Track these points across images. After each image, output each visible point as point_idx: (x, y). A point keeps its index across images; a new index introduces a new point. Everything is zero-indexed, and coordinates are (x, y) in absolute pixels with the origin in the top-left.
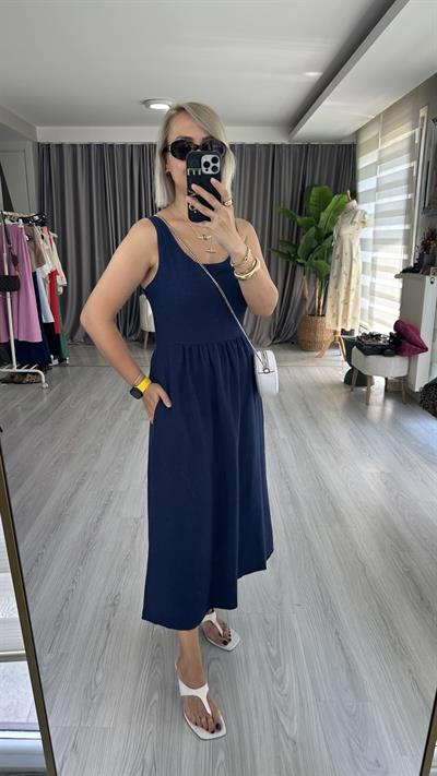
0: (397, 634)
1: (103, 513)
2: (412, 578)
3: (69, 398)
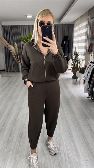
0: (86, 140)
1: (19, 113)
2: (89, 126)
3: (11, 84)
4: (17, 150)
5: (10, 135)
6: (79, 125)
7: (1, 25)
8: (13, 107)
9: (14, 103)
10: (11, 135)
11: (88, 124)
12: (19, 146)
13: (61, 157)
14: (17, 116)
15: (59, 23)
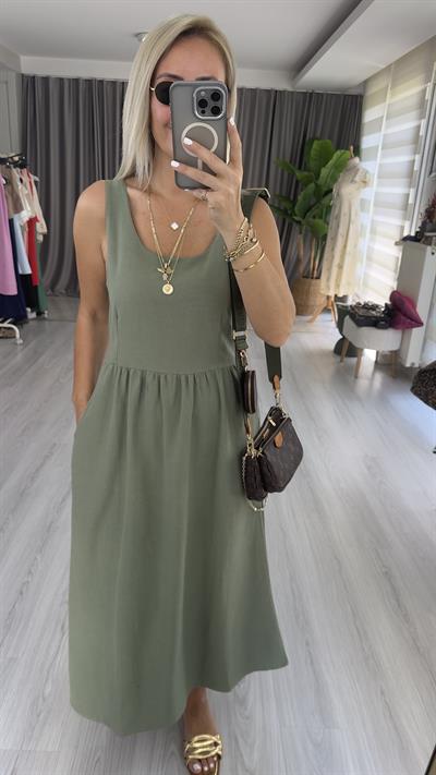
0: (370, 648)
2: (390, 580)
3: (44, 357)
4: (47, 665)
5: (21, 593)
6: (340, 571)
7: (18, 74)
8: (42, 465)
9: (52, 448)
10: (24, 590)
11: (383, 570)
12: (59, 648)
13: (247, 713)
14: (59, 509)
15: (293, 86)
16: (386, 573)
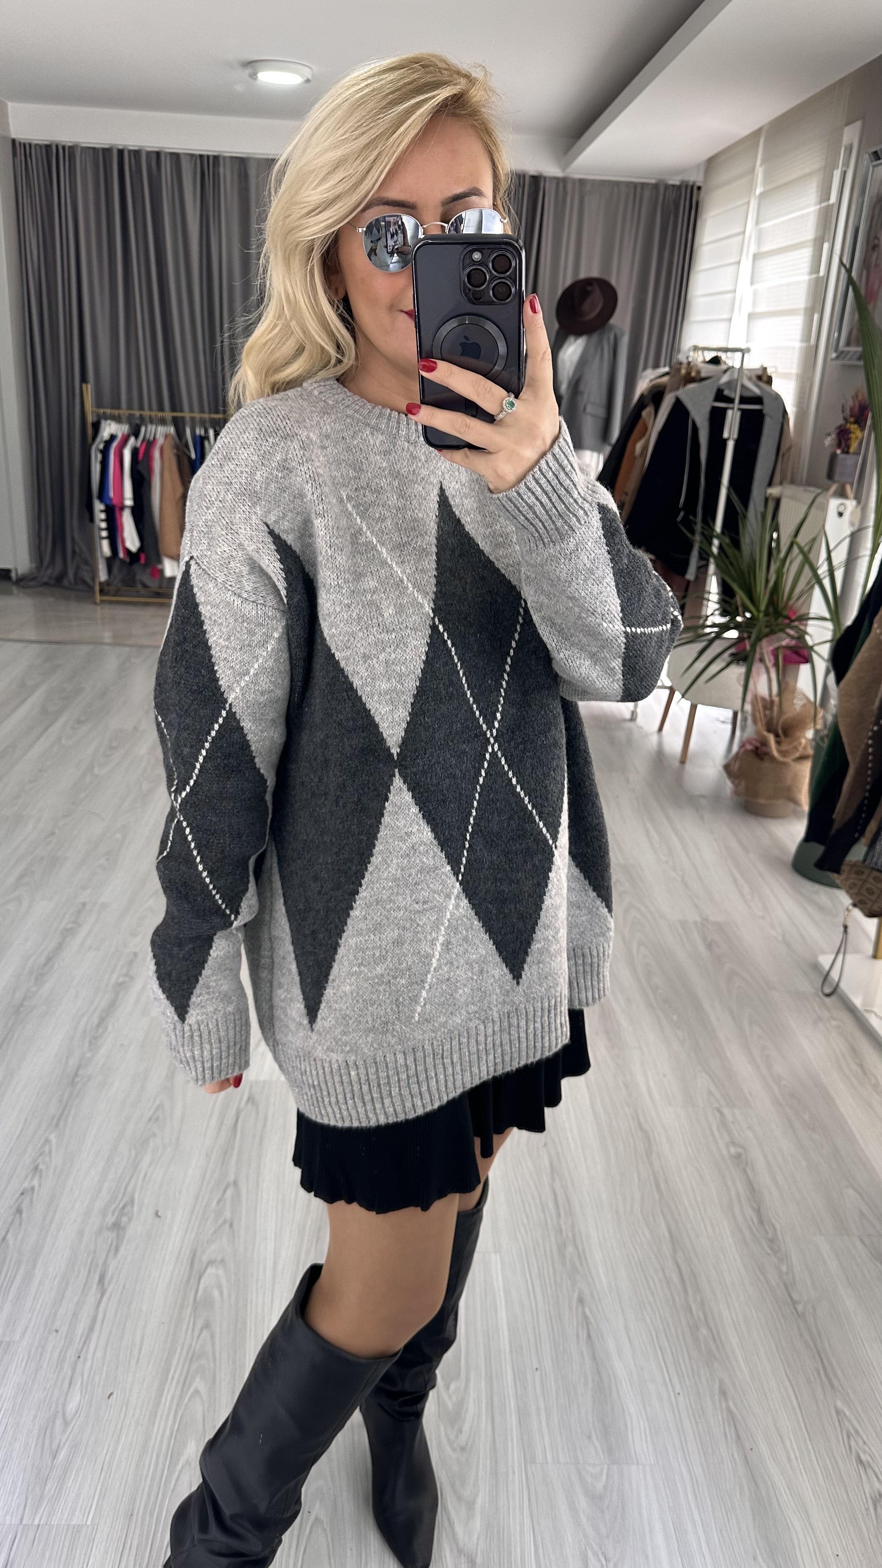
0: (702, 1304)
1: (112, 1006)
2: (744, 1170)
4: (71, 1354)
5: (19, 1211)
6: (649, 1153)
9: (79, 913)
10: (24, 1207)
11: (733, 1150)
12: (94, 1319)
13: (463, 1439)
14: (94, 1039)
15: (564, 171)
16: (738, 1156)
